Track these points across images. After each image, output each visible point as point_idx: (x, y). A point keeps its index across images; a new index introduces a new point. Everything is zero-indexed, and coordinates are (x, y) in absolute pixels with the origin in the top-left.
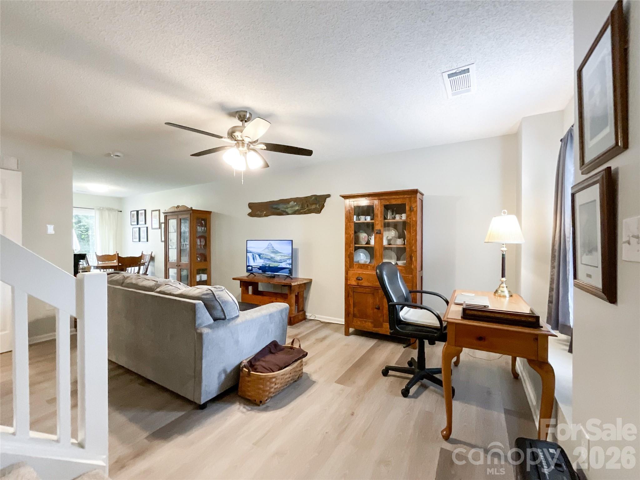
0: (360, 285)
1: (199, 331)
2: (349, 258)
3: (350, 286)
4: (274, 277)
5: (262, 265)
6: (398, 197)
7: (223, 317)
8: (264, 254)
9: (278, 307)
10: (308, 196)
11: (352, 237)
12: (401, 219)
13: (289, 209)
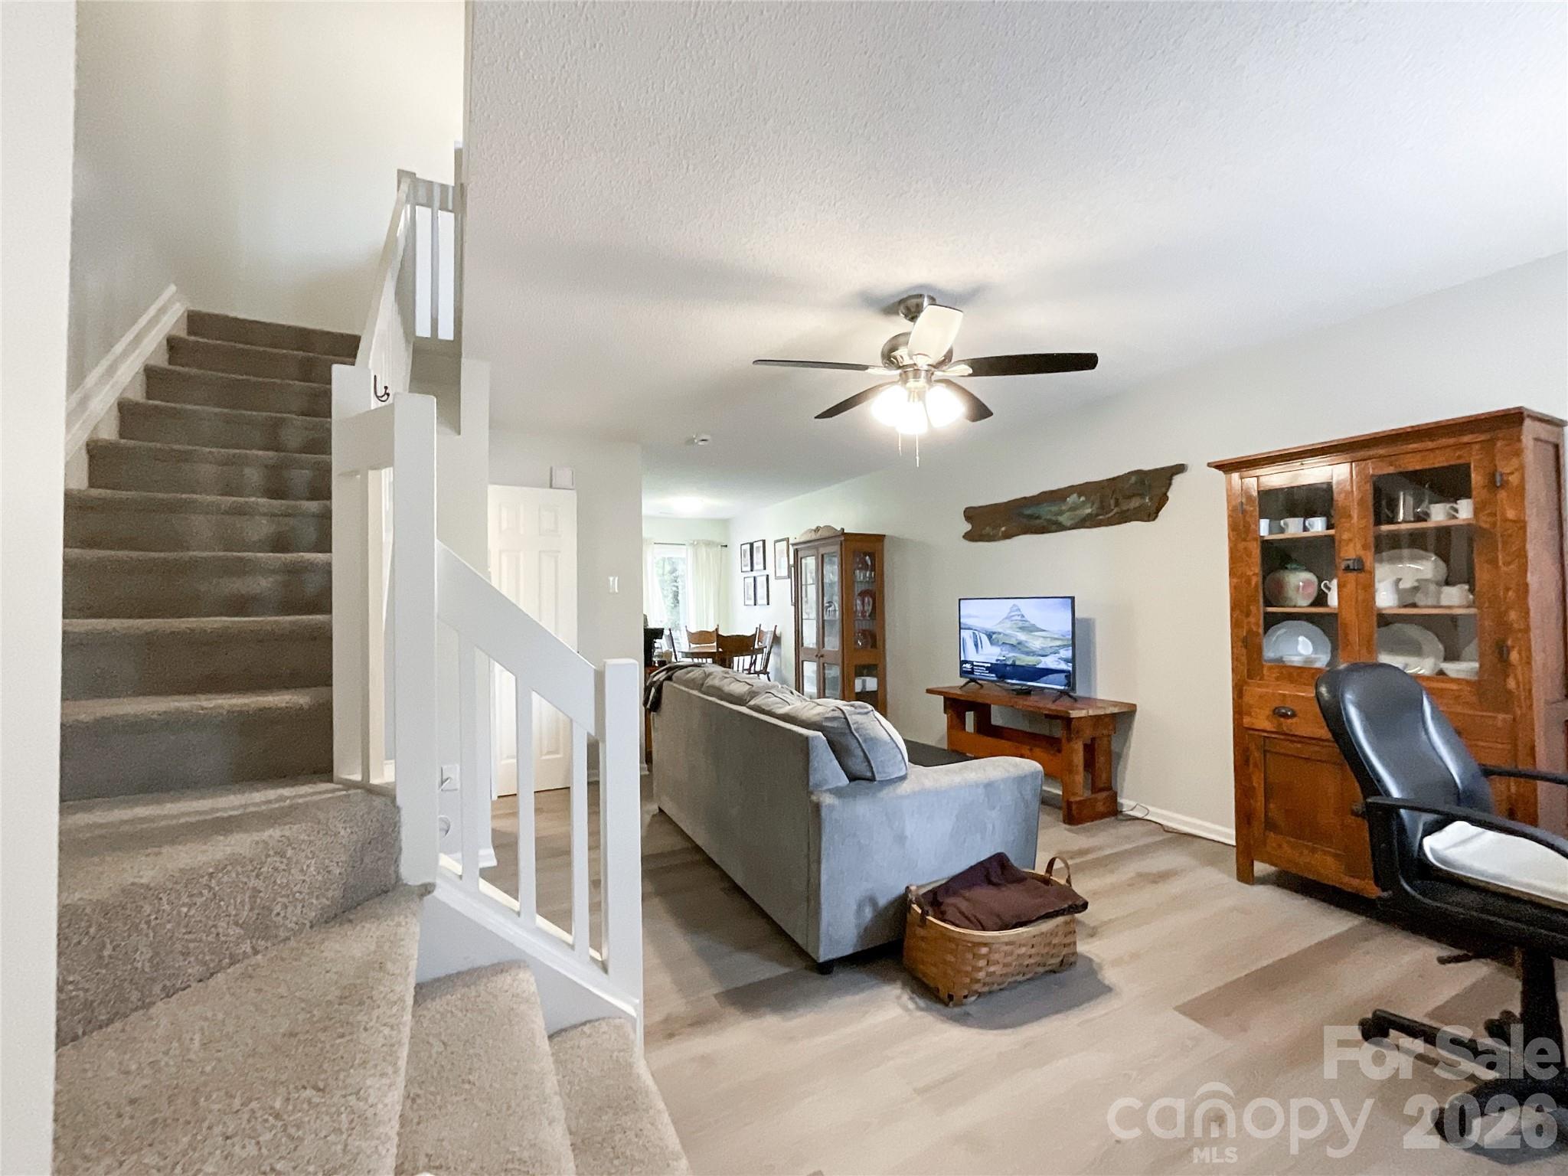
0: (1288, 732)
1: (814, 798)
2: (1246, 647)
3: (1251, 732)
4: (1027, 692)
5: (997, 660)
6: (1430, 445)
7: (869, 774)
8: (1000, 633)
9: (1012, 769)
10: (1118, 477)
11: (1253, 583)
12: (1454, 517)
13: (1065, 515)
